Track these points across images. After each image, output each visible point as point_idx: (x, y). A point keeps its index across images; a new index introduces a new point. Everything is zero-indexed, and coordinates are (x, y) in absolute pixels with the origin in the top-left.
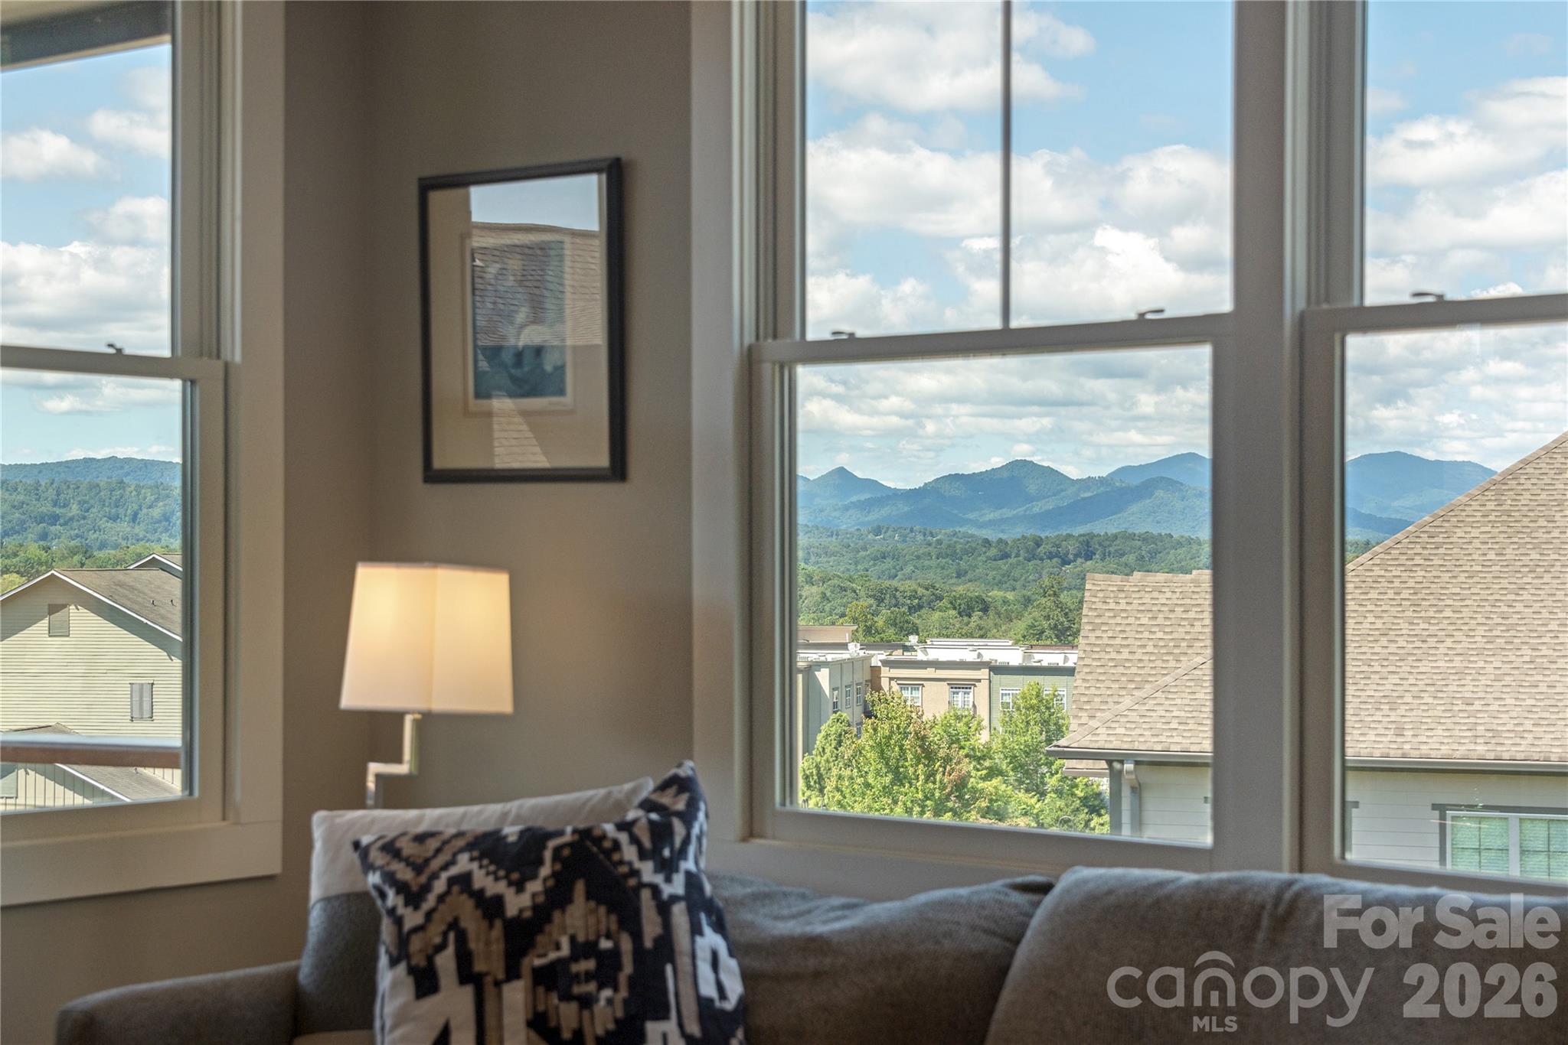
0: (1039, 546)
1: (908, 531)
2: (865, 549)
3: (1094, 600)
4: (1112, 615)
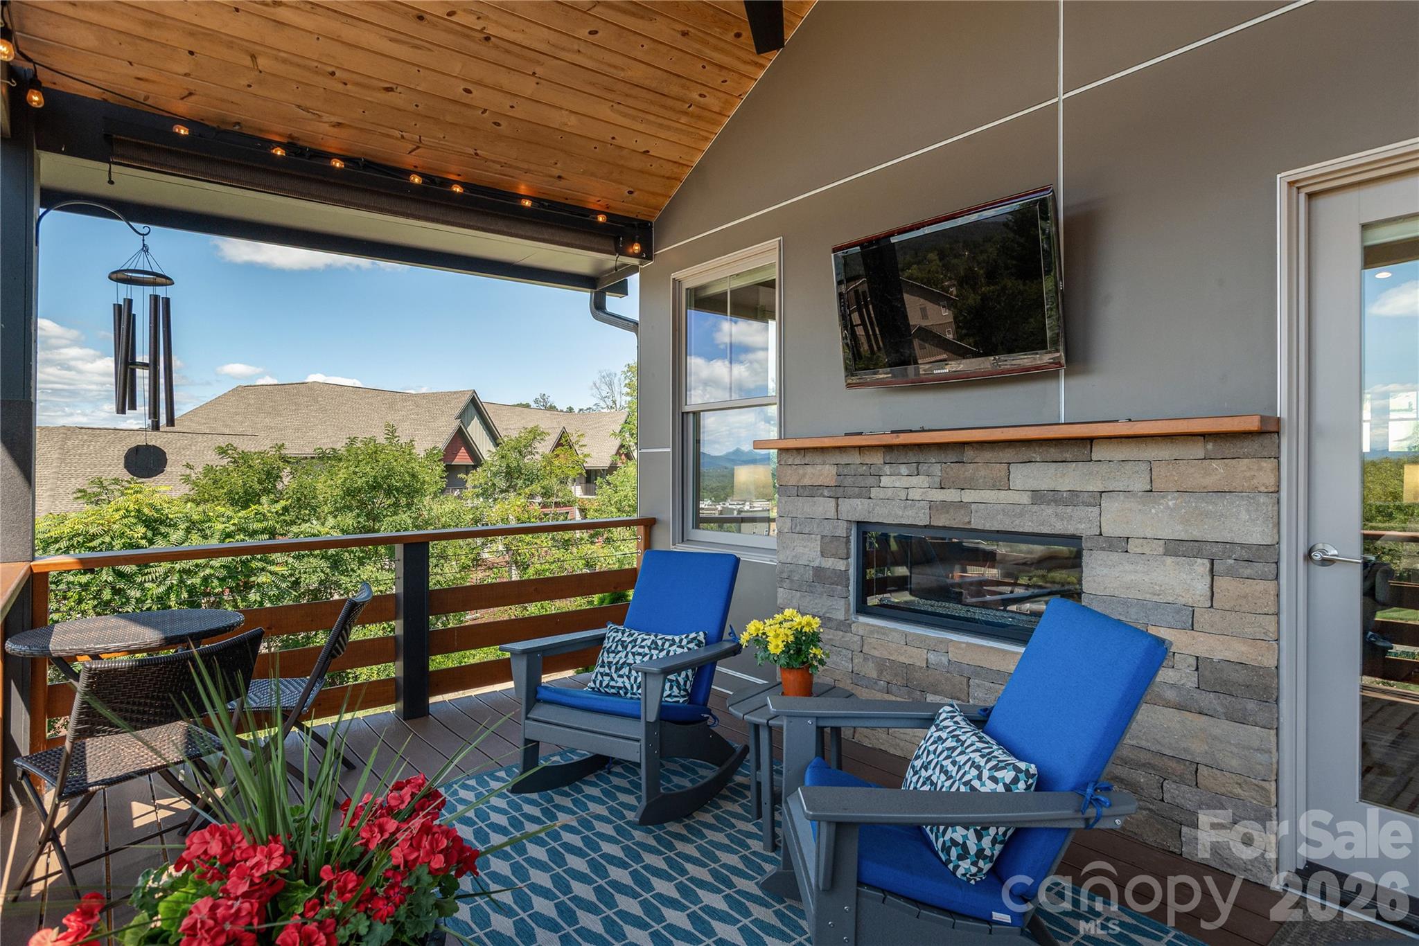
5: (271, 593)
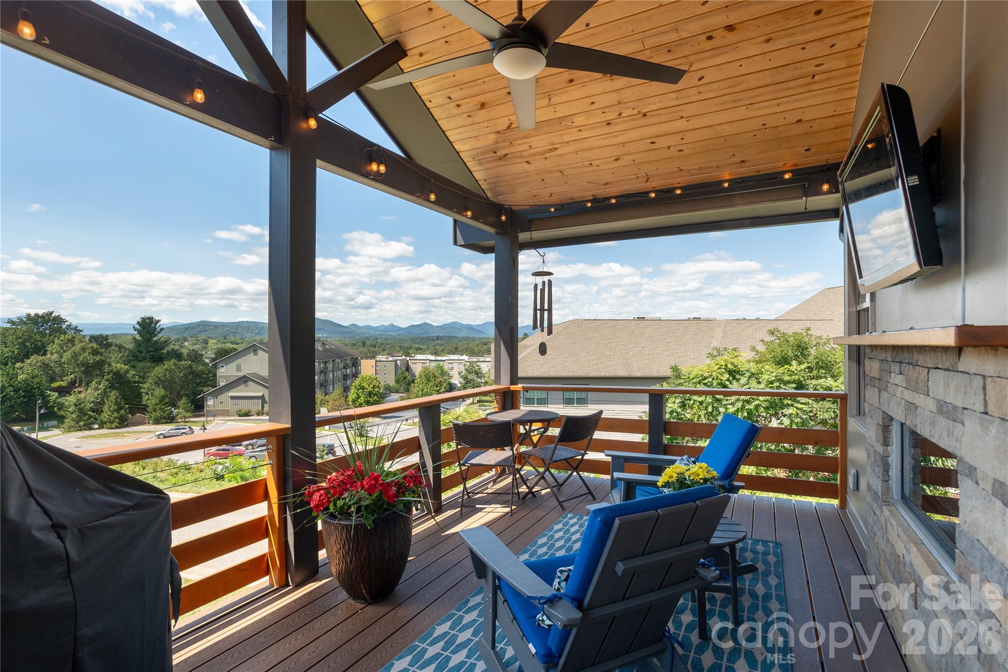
5: (796, 421)
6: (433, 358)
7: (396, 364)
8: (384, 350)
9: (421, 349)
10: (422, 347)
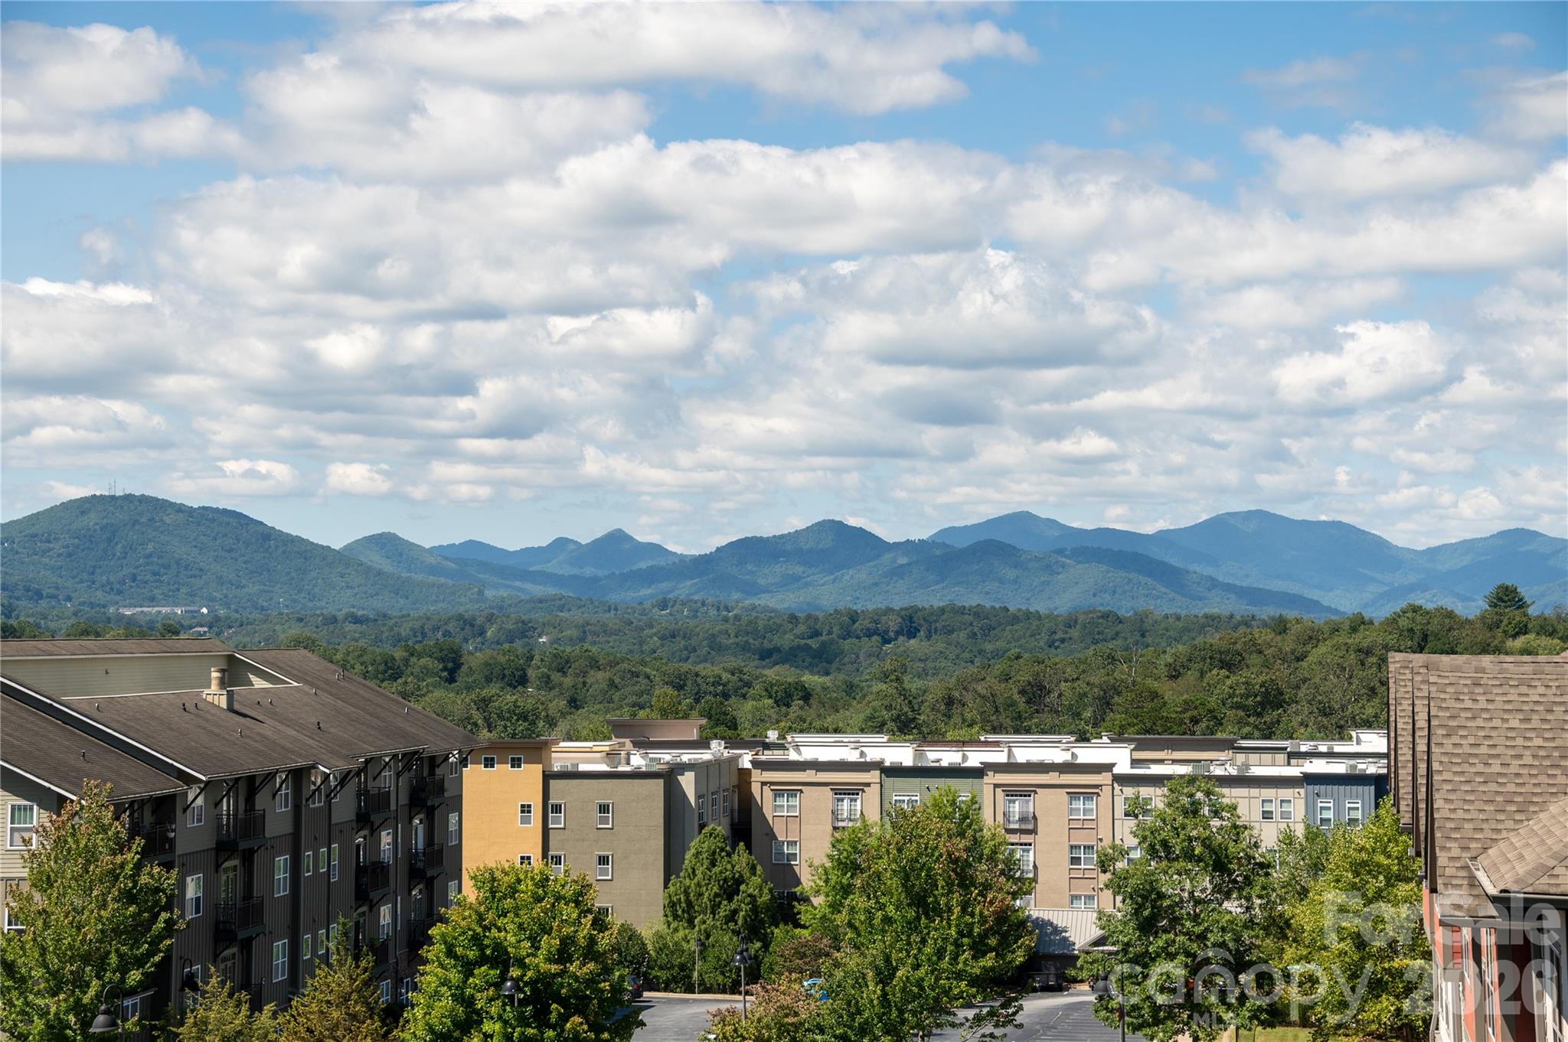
0: (854, 622)
1: (699, 605)
2: (651, 626)
3: (1442, 696)
4: (1470, 715)
6: (903, 754)
7: (673, 796)
8: (574, 703)
9: (807, 697)
10: (810, 679)
